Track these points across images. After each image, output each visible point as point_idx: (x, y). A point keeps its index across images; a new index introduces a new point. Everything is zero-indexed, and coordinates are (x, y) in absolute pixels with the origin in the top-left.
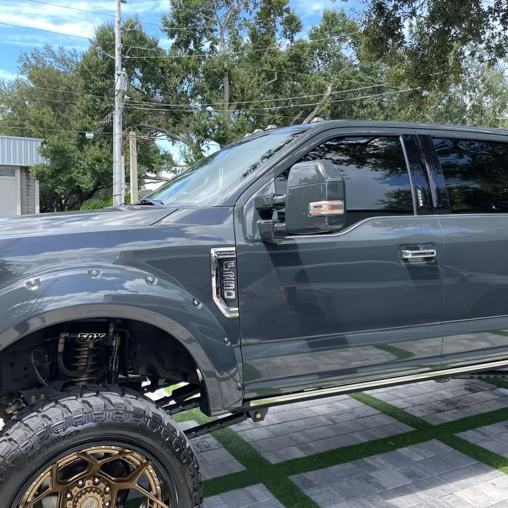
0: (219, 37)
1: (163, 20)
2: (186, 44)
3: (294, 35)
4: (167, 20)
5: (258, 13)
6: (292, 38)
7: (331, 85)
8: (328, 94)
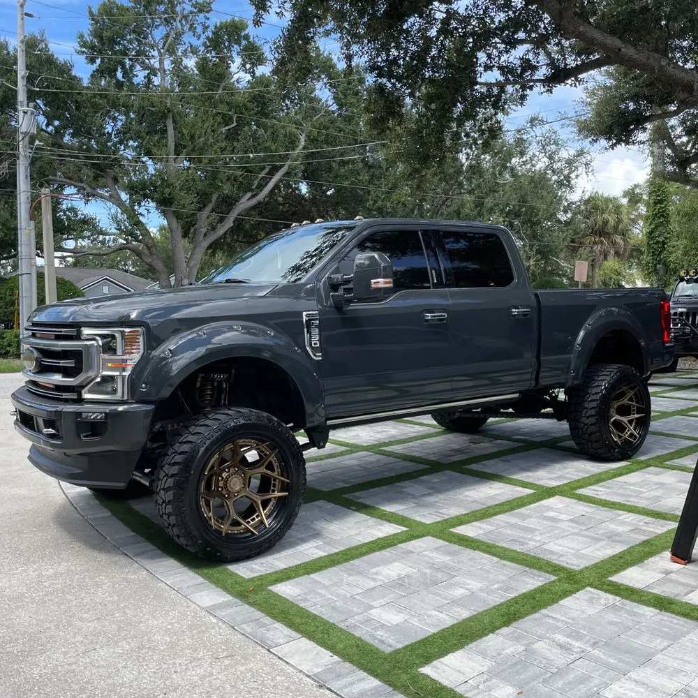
0: (157, 65)
1: (79, 38)
2: (112, 72)
3: (255, 68)
4: (84, 39)
5: (208, 38)
6: (253, 72)
7: (304, 135)
8: (301, 147)
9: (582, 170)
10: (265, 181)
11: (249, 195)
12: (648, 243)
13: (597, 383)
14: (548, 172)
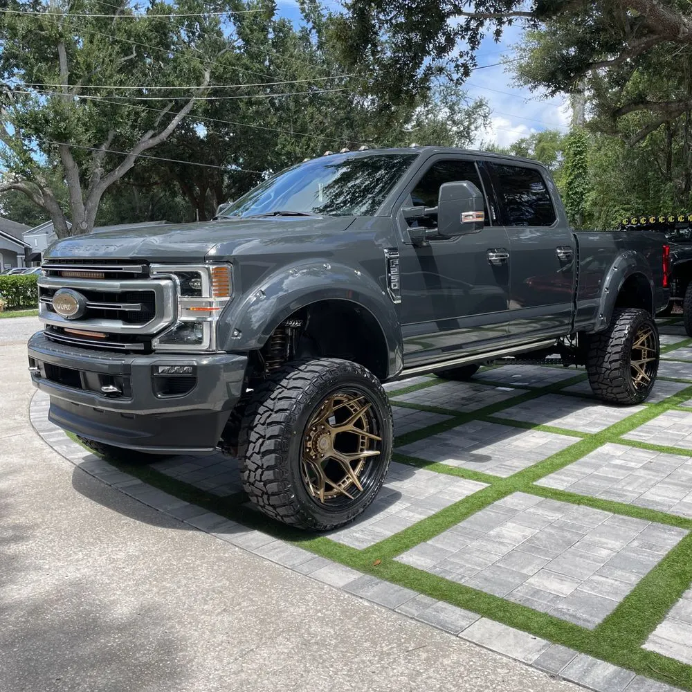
7: (209, 71)
8: (206, 83)
9: (480, 121)
10: (168, 118)
11: (151, 133)
12: (568, 194)
13: (619, 328)
14: (448, 123)
